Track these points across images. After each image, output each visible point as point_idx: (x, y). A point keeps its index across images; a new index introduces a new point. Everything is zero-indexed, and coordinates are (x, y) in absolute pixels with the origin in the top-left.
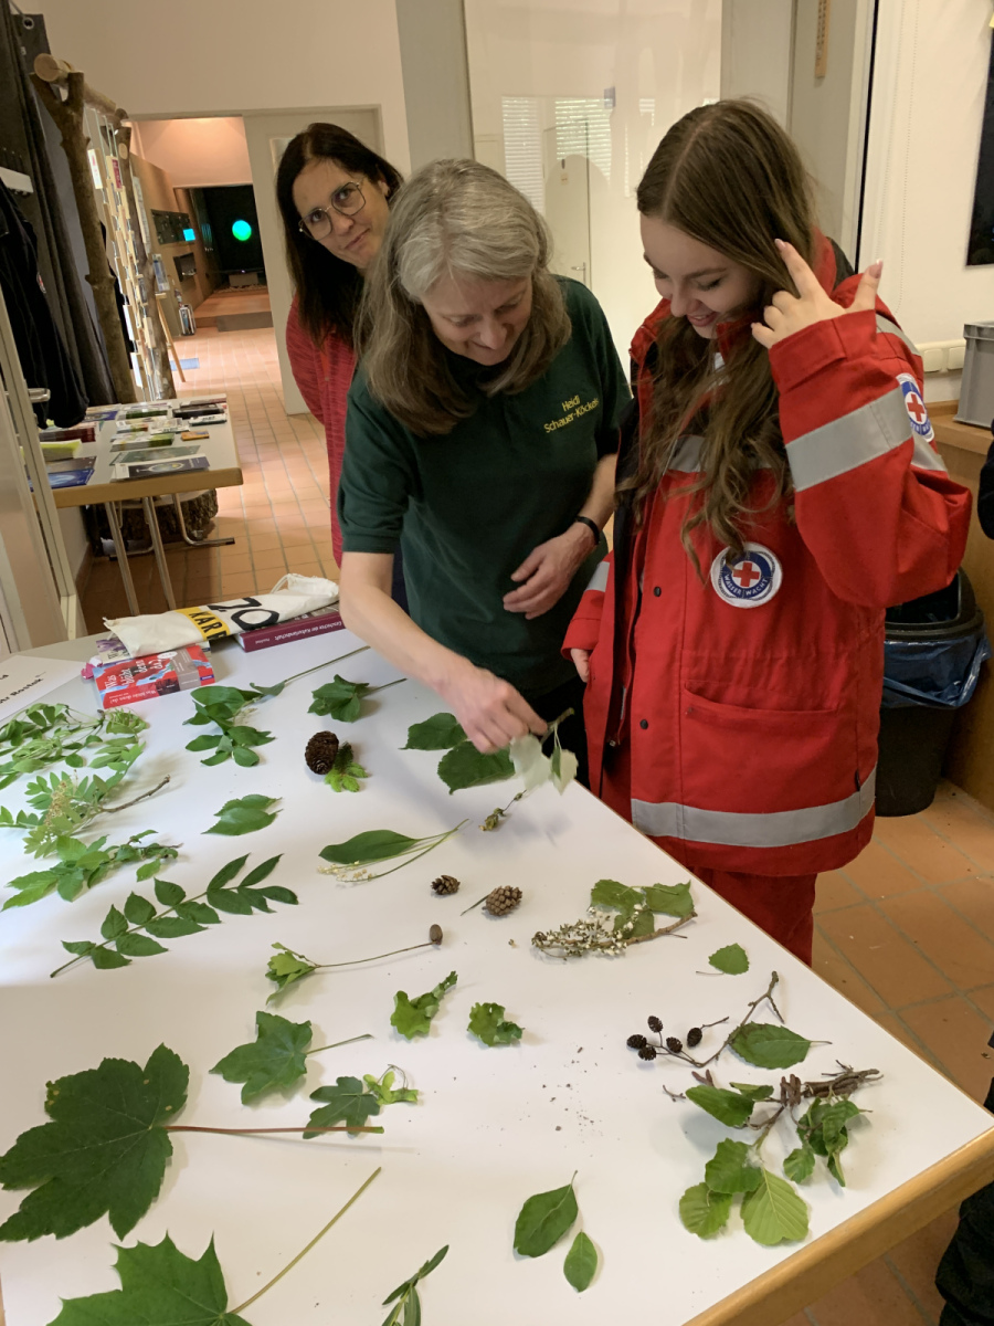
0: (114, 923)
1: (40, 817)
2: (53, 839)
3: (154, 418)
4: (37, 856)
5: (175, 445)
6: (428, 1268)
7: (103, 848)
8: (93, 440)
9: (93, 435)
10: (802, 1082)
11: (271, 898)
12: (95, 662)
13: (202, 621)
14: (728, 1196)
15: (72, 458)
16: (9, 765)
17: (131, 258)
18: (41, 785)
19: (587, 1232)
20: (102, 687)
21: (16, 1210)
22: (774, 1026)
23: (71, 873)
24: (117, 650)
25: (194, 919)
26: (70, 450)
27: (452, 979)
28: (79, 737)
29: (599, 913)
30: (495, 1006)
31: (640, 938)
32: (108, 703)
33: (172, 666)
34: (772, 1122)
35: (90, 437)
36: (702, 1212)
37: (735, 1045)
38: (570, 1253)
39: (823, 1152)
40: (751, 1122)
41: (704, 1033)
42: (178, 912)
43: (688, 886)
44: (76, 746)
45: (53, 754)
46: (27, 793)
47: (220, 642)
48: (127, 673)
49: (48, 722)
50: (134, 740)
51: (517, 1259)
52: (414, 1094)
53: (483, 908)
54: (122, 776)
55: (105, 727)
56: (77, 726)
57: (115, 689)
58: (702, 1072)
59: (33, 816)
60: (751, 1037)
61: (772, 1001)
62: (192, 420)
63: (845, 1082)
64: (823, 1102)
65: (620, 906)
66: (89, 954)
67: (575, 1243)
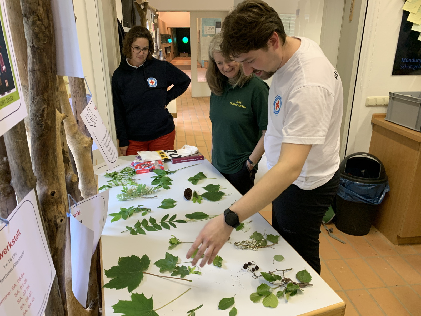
6: (198, 308)
12: (135, 162)
13: (162, 155)
19: (236, 307)
20: (136, 169)
21: (108, 282)
23: (124, 213)
24: (140, 159)
25: (156, 228)
33: (154, 165)
38: (231, 311)
43: (278, 236)
48: (142, 166)
51: (219, 310)
52: (200, 273)
57: (139, 169)
66: (130, 230)
67: (232, 309)
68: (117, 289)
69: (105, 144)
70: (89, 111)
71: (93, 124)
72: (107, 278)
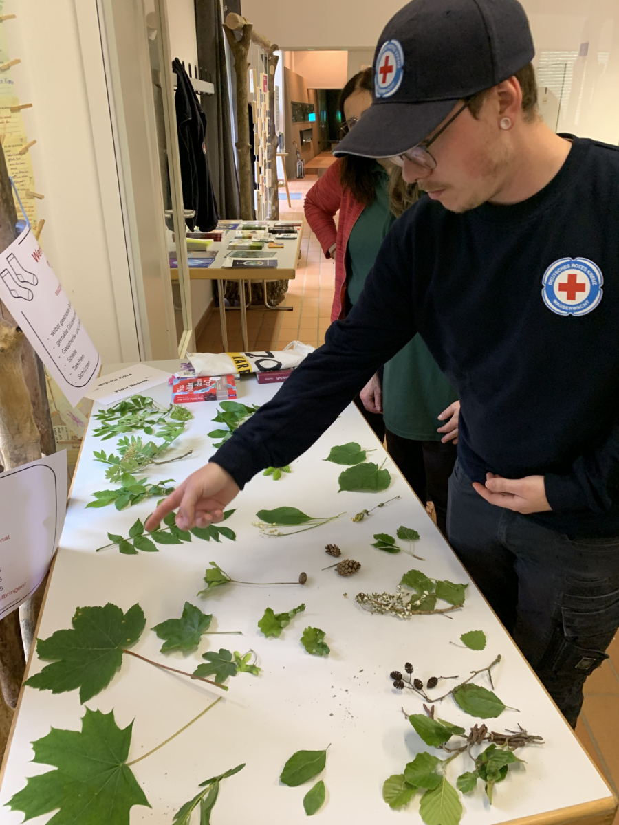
0: (137, 528)
1: (120, 459)
2: (121, 474)
3: (257, 231)
4: (111, 482)
5: (263, 250)
6: (230, 773)
7: (145, 484)
8: (220, 241)
9: (221, 238)
10: (489, 731)
11: (222, 534)
12: (177, 375)
13: (238, 362)
14: (415, 788)
15: (205, 251)
16: (115, 426)
17: (265, 133)
18: (125, 442)
19: (325, 782)
20: (175, 391)
21: (39, 672)
22: (486, 690)
23: (125, 495)
24: (190, 370)
25: (178, 536)
26: (205, 245)
27: (302, 608)
28: (155, 418)
29: (403, 590)
30: (320, 630)
31: (423, 612)
32: (176, 400)
33: (215, 385)
34: (462, 750)
35: (218, 239)
36: (397, 792)
37: (456, 695)
38: (311, 791)
39: (485, 779)
40: (446, 746)
41: (439, 682)
42: (171, 530)
43: (466, 586)
44: (152, 422)
45: (139, 425)
46: (118, 444)
47: (246, 375)
48: (191, 385)
49: (142, 407)
50: (182, 425)
51: (280, 785)
52: (258, 670)
53: (335, 570)
54: (169, 444)
55: (170, 414)
56: (156, 410)
57: (181, 393)
58: (429, 706)
59: (117, 458)
60: (468, 693)
61: (490, 673)
62: (278, 236)
63: (517, 739)
64: (498, 747)
65: (418, 589)
66: (118, 543)
67: (315, 786)
68: (54, 692)
69: (59, 342)
70: (13, 262)
71: (23, 293)
72: (38, 660)
